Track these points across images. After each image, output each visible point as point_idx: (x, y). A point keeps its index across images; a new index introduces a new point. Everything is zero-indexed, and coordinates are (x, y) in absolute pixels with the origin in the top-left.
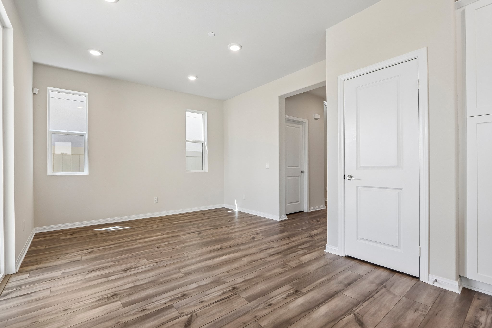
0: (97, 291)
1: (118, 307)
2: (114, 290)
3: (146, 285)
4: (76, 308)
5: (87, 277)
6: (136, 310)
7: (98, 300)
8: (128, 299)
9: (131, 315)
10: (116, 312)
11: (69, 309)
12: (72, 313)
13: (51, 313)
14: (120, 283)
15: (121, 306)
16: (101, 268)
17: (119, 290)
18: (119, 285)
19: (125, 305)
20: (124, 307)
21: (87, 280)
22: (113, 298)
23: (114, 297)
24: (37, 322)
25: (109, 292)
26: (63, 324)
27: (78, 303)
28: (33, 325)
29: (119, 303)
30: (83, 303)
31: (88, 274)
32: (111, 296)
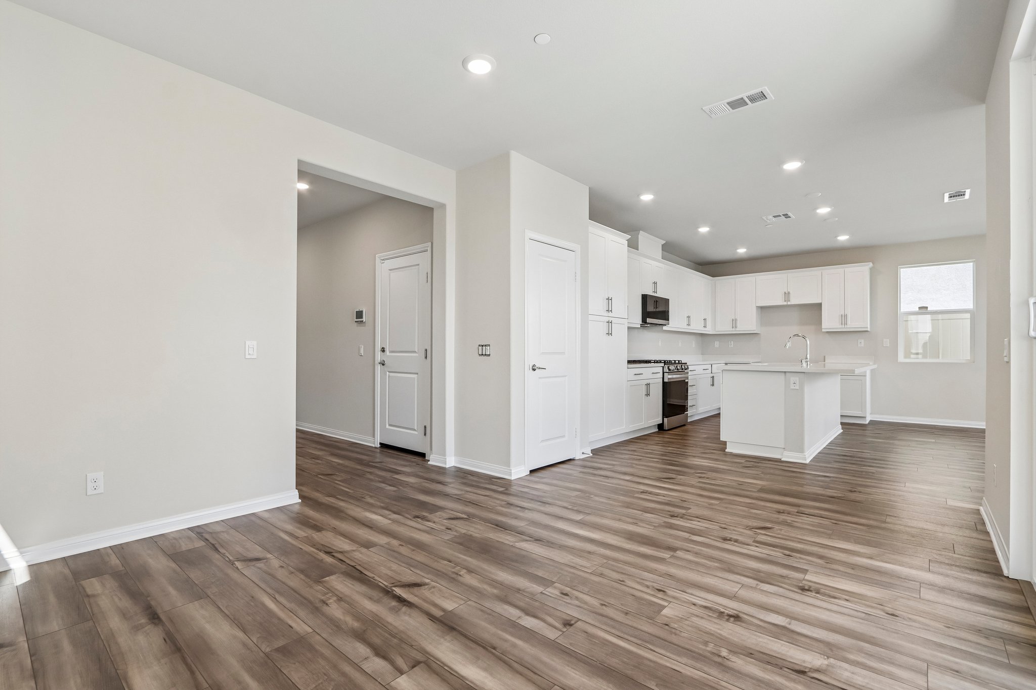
0: (827, 613)
1: (815, 575)
2: (797, 597)
3: (745, 573)
4: (876, 608)
5: (826, 662)
6: (798, 560)
7: (835, 598)
8: (792, 574)
9: (807, 560)
10: (821, 571)
11: (889, 614)
12: (884, 604)
13: (922, 626)
14: (776, 600)
15: (808, 573)
16: (776, 665)
17: (791, 592)
18: (782, 598)
19: (805, 571)
20: (807, 571)
21: (832, 650)
22: (810, 587)
23: (806, 588)
24: (945, 625)
25: (808, 598)
26: (901, 599)
27: (870, 613)
28: (952, 625)
29: (808, 577)
30: (862, 608)
31: (817, 670)
32: (811, 591)
